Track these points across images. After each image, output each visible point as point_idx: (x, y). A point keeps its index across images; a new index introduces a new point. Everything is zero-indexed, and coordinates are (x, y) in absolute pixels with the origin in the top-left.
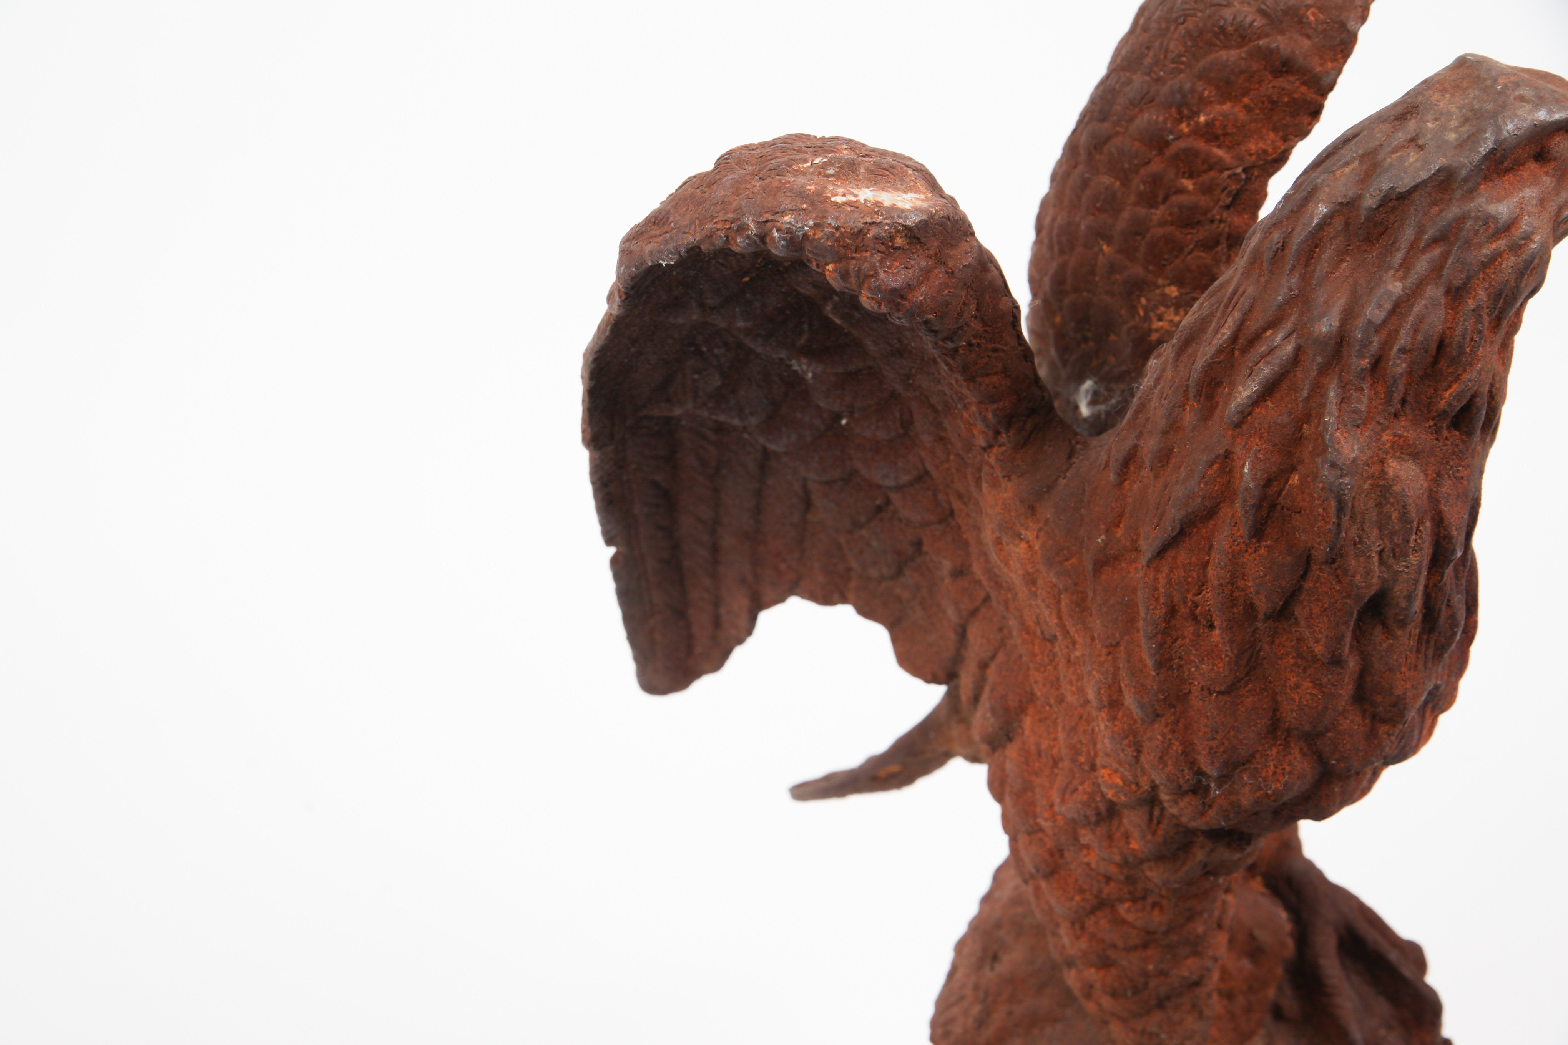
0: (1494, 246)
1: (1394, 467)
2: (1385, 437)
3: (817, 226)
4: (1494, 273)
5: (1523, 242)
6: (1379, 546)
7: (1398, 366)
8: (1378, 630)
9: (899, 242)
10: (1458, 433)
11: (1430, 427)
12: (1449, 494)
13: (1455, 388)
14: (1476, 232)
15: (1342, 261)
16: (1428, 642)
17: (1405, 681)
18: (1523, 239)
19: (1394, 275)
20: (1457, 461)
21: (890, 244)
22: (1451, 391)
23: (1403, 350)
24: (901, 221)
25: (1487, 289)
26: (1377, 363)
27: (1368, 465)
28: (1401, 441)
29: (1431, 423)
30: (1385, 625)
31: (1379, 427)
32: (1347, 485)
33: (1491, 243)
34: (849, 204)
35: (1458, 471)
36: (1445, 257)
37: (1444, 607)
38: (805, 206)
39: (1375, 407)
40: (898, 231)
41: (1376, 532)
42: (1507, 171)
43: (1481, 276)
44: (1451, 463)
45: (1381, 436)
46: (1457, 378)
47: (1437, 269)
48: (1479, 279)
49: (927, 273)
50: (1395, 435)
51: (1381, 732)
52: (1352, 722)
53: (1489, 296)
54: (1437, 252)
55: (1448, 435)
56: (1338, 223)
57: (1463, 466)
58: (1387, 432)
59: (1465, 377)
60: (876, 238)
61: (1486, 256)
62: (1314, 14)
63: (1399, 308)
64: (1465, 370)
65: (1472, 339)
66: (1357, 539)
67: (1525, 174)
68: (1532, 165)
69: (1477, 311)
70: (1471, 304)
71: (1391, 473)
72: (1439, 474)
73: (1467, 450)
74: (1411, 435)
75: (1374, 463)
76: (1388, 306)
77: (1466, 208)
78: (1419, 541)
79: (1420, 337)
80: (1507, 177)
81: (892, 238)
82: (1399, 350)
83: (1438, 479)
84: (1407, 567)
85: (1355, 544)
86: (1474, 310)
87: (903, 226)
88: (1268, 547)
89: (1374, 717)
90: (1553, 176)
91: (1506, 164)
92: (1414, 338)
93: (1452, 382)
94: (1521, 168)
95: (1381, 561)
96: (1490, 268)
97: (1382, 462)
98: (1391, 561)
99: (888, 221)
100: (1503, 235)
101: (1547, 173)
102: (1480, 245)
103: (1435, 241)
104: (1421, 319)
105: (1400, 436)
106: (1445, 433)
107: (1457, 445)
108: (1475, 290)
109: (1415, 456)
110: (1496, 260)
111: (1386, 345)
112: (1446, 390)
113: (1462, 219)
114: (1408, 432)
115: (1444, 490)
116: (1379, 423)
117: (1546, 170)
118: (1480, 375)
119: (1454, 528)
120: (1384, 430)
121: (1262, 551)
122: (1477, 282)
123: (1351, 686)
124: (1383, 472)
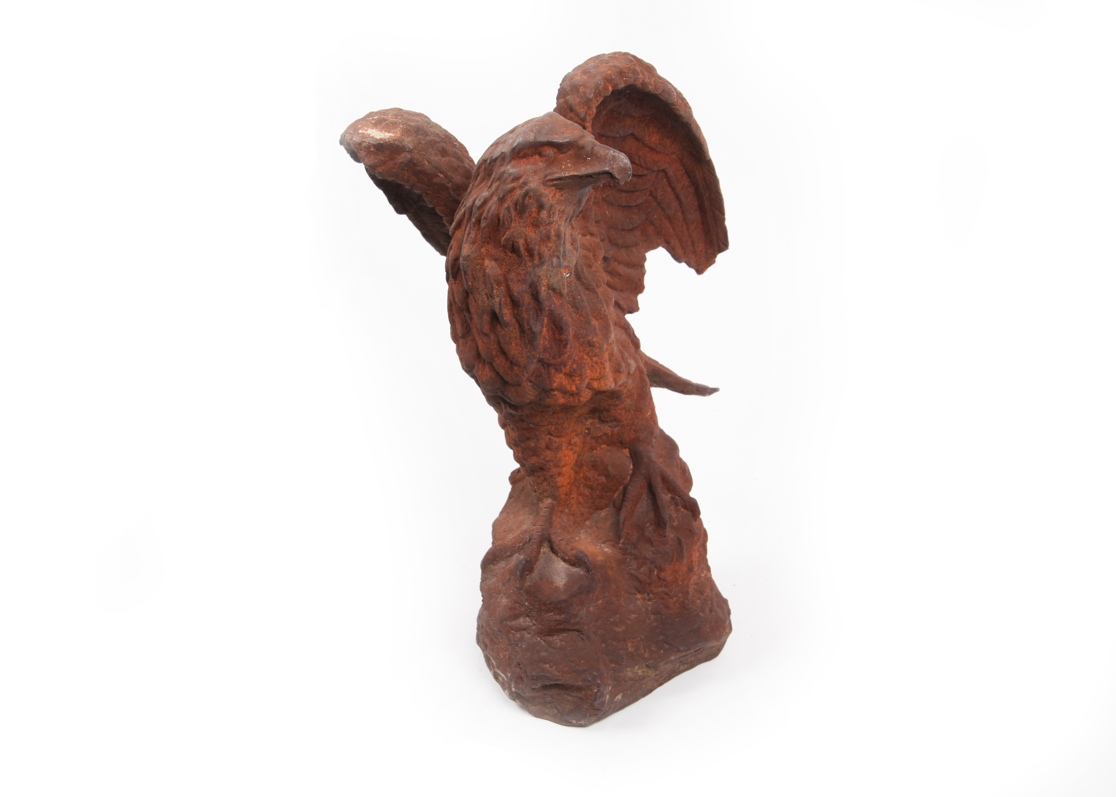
0: (512, 185)
1: (487, 262)
2: (483, 250)
3: (351, 139)
4: (513, 195)
5: (523, 185)
6: (485, 292)
7: (483, 224)
8: (499, 326)
9: (372, 149)
10: (515, 256)
11: (502, 250)
12: (513, 278)
13: (505, 237)
14: (507, 178)
15: (483, 182)
16: (524, 337)
17: (514, 349)
18: (523, 184)
19: (487, 190)
20: (517, 267)
21: (369, 149)
22: (504, 237)
23: (485, 218)
24: (371, 142)
25: (511, 201)
26: (478, 221)
27: (476, 259)
28: (489, 253)
29: (502, 249)
30: (501, 325)
31: (480, 246)
32: (465, 264)
33: (511, 184)
34: (362, 134)
35: (518, 271)
36: (499, 186)
37: (526, 325)
38: (352, 132)
39: (479, 238)
40: (371, 145)
41: (483, 286)
42: (522, 157)
43: (509, 195)
44: (514, 267)
45: (481, 249)
46: (505, 233)
47: (497, 189)
48: (508, 196)
49: (384, 163)
50: (486, 250)
51: (515, 369)
52: (501, 361)
53: (512, 204)
54: (497, 184)
55: (511, 255)
56: (483, 167)
57: (521, 269)
58: (483, 248)
59: (507, 233)
60: (364, 147)
61: (509, 188)
62: (582, 89)
63: (485, 202)
64: (507, 231)
65: (507, 219)
66: (478, 287)
67: (532, 160)
68: (537, 157)
69: (508, 208)
70: (506, 205)
71: (486, 264)
72: (509, 270)
73: (521, 263)
74: (493, 252)
75: (479, 259)
76: (482, 201)
77: (505, 169)
78: (498, 293)
79: (490, 215)
80: (523, 160)
81: (370, 148)
82: (483, 218)
83: (509, 272)
84: (496, 303)
85: (477, 289)
86: (506, 208)
87: (372, 144)
88: (457, 283)
89: (511, 362)
90: (545, 163)
91: (521, 154)
92: (488, 214)
93: (504, 234)
94: (531, 157)
95: (488, 299)
96: (512, 193)
97: (483, 259)
98: (490, 299)
99: (368, 141)
100: (516, 181)
101: (541, 161)
102: (508, 184)
103: (499, 179)
104: (490, 208)
105: (489, 251)
106: (510, 254)
107: (516, 260)
108: (507, 200)
109: (496, 260)
110: (514, 190)
111: (481, 215)
112: (503, 237)
113: (504, 172)
114: (492, 250)
115: (511, 276)
116: (479, 244)
117: (542, 160)
118: (513, 234)
119: (515, 292)
120: (482, 247)
121: (456, 285)
122: (508, 197)
123: (495, 346)
124: (484, 263)
